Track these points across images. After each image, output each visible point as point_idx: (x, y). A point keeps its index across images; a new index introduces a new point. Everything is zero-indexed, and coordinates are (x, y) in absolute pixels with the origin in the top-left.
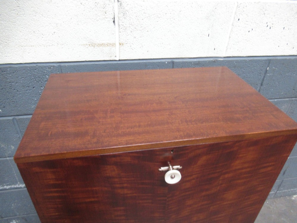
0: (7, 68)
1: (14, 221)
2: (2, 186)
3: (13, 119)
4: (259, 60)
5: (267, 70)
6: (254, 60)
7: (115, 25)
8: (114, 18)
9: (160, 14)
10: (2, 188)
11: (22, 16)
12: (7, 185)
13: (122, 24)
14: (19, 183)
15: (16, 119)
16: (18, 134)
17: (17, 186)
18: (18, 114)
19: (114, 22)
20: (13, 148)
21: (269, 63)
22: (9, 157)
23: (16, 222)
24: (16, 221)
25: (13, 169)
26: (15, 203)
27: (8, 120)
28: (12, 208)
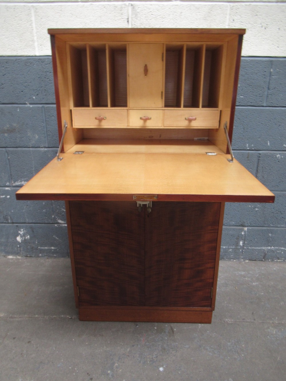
1: (22, 230)
2: (20, 181)
3: (42, 107)
4: (260, 60)
5: (271, 73)
6: (255, 60)
7: (128, 24)
8: (128, 18)
9: (164, 15)
10: (20, 183)
12: (25, 181)
13: (135, 23)
15: (44, 107)
16: (43, 123)
18: (47, 102)
19: (128, 21)
20: (37, 138)
21: (272, 64)
22: (32, 147)
23: (24, 232)
24: (23, 230)
25: (33, 162)
26: (27, 206)
27: (39, 107)
28: (24, 211)
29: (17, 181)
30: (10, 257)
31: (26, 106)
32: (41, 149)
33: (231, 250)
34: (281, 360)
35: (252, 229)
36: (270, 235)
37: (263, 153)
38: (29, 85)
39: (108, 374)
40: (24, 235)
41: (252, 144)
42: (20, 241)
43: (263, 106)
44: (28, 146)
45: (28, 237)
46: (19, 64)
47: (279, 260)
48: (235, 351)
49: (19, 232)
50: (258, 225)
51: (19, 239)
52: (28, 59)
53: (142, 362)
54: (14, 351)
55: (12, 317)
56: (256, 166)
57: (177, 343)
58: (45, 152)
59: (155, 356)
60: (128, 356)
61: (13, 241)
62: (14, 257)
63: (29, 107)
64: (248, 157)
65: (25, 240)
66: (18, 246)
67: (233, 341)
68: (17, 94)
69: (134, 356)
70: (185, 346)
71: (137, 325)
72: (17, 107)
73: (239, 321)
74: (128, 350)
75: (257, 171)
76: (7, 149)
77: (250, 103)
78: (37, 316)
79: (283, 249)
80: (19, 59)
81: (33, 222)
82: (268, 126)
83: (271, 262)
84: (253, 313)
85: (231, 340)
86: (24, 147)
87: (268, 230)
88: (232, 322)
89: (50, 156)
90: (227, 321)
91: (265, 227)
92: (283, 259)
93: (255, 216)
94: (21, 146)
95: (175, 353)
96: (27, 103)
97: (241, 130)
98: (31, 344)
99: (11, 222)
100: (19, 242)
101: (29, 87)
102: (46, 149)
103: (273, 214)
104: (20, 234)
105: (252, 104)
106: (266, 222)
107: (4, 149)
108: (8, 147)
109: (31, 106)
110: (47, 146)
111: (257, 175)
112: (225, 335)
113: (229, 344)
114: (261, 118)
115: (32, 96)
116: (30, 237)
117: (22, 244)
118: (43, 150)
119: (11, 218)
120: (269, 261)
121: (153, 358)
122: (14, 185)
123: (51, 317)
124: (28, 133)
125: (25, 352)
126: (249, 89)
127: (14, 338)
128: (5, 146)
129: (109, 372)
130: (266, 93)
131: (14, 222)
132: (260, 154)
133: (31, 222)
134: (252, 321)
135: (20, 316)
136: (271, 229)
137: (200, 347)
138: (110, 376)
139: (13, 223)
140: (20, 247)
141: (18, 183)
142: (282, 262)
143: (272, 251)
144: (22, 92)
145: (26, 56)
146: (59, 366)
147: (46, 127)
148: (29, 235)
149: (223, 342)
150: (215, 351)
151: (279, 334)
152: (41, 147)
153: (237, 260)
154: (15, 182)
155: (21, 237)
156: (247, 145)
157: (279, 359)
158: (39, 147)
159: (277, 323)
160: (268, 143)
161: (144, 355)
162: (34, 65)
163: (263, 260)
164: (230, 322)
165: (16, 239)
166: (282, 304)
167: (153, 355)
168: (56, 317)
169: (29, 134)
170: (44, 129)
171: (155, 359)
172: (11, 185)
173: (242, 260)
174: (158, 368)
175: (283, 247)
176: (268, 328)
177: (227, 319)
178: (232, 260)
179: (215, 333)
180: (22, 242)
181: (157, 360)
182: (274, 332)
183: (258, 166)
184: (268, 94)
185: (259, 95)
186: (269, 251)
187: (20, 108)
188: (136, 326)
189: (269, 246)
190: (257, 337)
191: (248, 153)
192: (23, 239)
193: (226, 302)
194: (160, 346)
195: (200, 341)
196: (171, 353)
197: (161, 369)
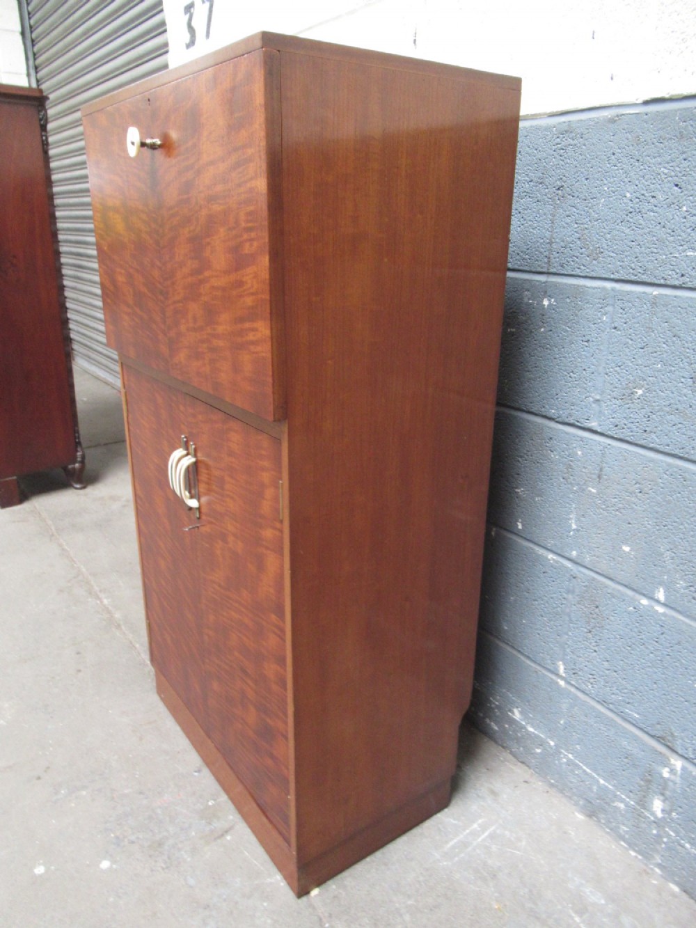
33: (622, 806)
39: (57, 793)
53: (107, 825)
54: (54, 668)
57: (189, 859)
59: (133, 838)
60: (113, 799)
69: (116, 807)
70: (189, 877)
71: (199, 771)
74: (127, 791)
95: (159, 868)
98: (77, 674)
121: (125, 838)
125: (59, 678)
127: (78, 653)
129: (63, 792)
137: (205, 908)
138: (54, 798)
146: (49, 727)
153: (640, 857)
161: (126, 821)
167: (133, 834)
171: (126, 843)
173: (657, 870)
174: (105, 858)
178: (623, 843)
181: (125, 846)
188: (196, 772)
194: (165, 834)
195: (225, 900)
196: (156, 861)
197: (105, 864)
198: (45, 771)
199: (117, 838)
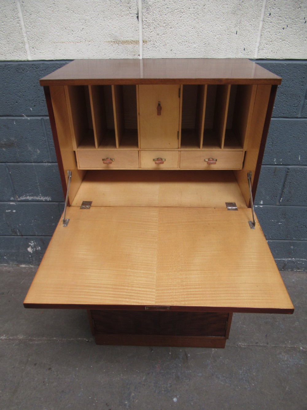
0: (40, 64)
1: (32, 242)
2: (25, 196)
3: (42, 119)
6: (293, 64)
7: (138, 21)
8: (138, 13)
9: (183, 9)
10: (25, 198)
11: (57, 12)
12: (30, 196)
13: (146, 19)
14: (40, 195)
15: (44, 119)
16: (44, 137)
17: (38, 198)
19: (138, 17)
20: (38, 153)
22: (34, 162)
23: (34, 244)
24: (34, 242)
25: (37, 177)
26: (35, 220)
27: (37, 120)
28: (32, 224)
29: (22, 196)
30: (23, 266)
31: (23, 118)
32: (45, 164)
34: (289, 390)
35: (273, 242)
36: (292, 247)
37: (292, 168)
38: (24, 95)
39: (125, 405)
40: (35, 246)
41: (280, 159)
42: (32, 252)
43: (297, 118)
44: (30, 161)
45: (39, 248)
46: (9, 71)
47: (299, 270)
48: (246, 380)
49: (30, 244)
50: (280, 238)
51: (30, 250)
52: (19, 65)
53: (157, 392)
54: (36, 379)
55: (31, 340)
56: (283, 181)
57: (190, 371)
58: (49, 167)
59: (169, 385)
60: (144, 385)
61: (24, 252)
62: (27, 266)
63: (27, 119)
64: (274, 172)
65: (36, 250)
66: (29, 257)
67: (245, 369)
68: (11, 105)
69: (149, 385)
70: (198, 375)
71: (152, 350)
72: (13, 120)
73: (252, 345)
74: (144, 378)
75: (284, 186)
76: (7, 164)
77: (283, 114)
78: (55, 338)
79: (304, 260)
80: (9, 65)
81: (43, 235)
82: (300, 140)
83: (290, 271)
84: (266, 336)
85: (242, 368)
86: (26, 162)
87: (290, 242)
88: (245, 347)
89: (55, 171)
90: (240, 345)
91: (287, 240)
92: (303, 269)
93: (278, 230)
94: (22, 161)
95: (188, 382)
96: (23, 115)
97: (269, 143)
98: (51, 371)
99: (20, 235)
100: (30, 253)
101: (24, 97)
102: (49, 164)
103: (297, 228)
104: (30, 245)
105: (285, 115)
106: (289, 235)
107: (3, 164)
108: (8, 162)
109: (29, 119)
110: (51, 161)
111: (283, 190)
112: (237, 361)
113: (240, 372)
114: (293, 131)
115: (29, 107)
116: (41, 248)
117: (34, 254)
118: (47, 165)
119: (19, 231)
120: (288, 271)
121: (167, 388)
122: (19, 199)
123: (69, 340)
124: (29, 147)
125: (47, 380)
126: (283, 98)
127: (35, 365)
128: (5, 161)
129: (126, 403)
130: (302, 103)
131: (23, 234)
132: (288, 169)
133: (41, 235)
134: (265, 345)
135: (38, 339)
136: (293, 242)
137: (213, 375)
138: (127, 407)
139: (22, 236)
140: (32, 257)
141: (23, 198)
142: (301, 271)
143: (293, 262)
144: (17, 102)
145: (17, 61)
146: (79, 395)
147: (48, 142)
148: (40, 246)
149: (235, 370)
150: (226, 380)
151: (290, 360)
152: (44, 162)
154: (19, 197)
155: (32, 248)
156: (275, 159)
157: (287, 389)
158: (42, 162)
159: (289, 347)
160: (299, 158)
161: (159, 384)
162: (27, 72)
163: (283, 270)
164: (243, 347)
165: (27, 250)
166: (296, 324)
167: (167, 384)
168: (73, 339)
169: (30, 149)
170: (45, 144)
171: (169, 388)
172: (16, 200)
174: (172, 399)
175: (305, 259)
176: (280, 353)
177: (241, 342)
179: (227, 360)
180: (33, 253)
181: (171, 390)
182: (286, 359)
183: (285, 181)
184: (304, 104)
185: (294, 105)
186: (289, 261)
187: (16, 120)
188: (151, 351)
189: (290, 257)
190: (269, 364)
191: (276, 168)
192: (34, 250)
193: (240, 323)
194: (174, 374)
195: (213, 368)
196: (185, 382)
197: (175, 400)
198: (108, 406)
199: (164, 391)
